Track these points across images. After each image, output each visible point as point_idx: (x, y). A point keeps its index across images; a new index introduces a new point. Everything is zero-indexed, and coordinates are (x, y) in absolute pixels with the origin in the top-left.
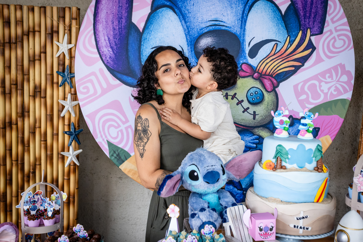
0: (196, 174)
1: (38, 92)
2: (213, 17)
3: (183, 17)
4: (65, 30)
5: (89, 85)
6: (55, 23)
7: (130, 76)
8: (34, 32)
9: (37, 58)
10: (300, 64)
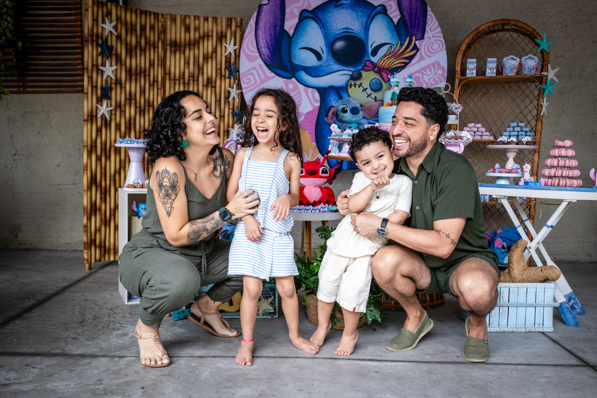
0: (345, 109)
1: (210, 83)
2: (345, 26)
3: (323, 26)
4: (231, 35)
5: (251, 77)
6: (224, 30)
7: (283, 70)
8: (208, 36)
9: (210, 56)
10: (408, 61)
